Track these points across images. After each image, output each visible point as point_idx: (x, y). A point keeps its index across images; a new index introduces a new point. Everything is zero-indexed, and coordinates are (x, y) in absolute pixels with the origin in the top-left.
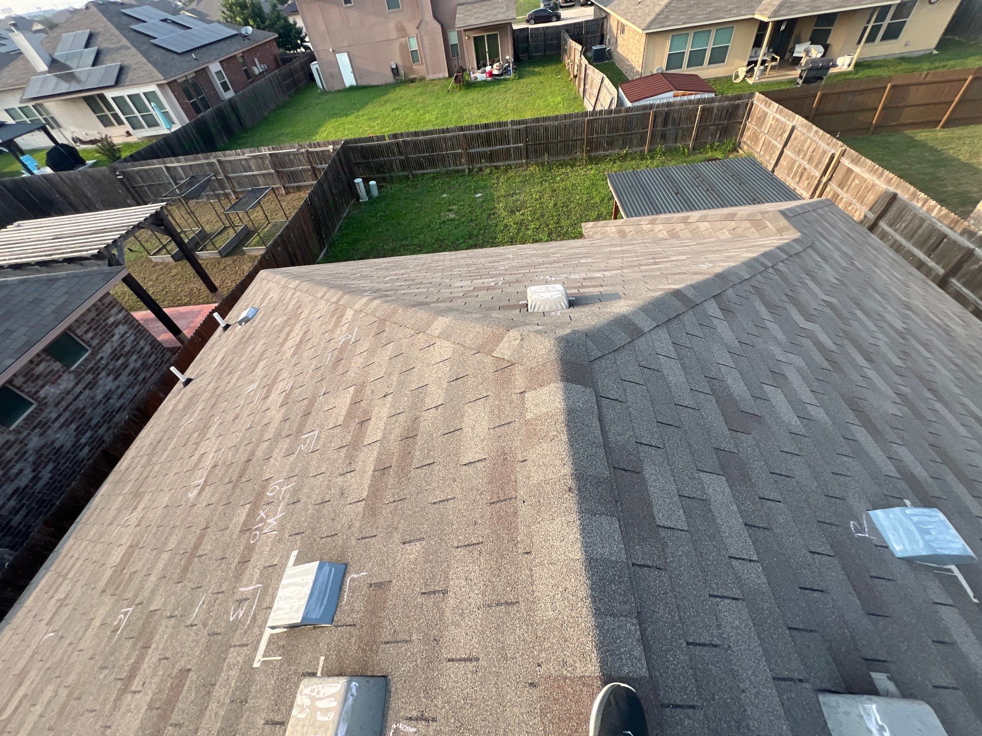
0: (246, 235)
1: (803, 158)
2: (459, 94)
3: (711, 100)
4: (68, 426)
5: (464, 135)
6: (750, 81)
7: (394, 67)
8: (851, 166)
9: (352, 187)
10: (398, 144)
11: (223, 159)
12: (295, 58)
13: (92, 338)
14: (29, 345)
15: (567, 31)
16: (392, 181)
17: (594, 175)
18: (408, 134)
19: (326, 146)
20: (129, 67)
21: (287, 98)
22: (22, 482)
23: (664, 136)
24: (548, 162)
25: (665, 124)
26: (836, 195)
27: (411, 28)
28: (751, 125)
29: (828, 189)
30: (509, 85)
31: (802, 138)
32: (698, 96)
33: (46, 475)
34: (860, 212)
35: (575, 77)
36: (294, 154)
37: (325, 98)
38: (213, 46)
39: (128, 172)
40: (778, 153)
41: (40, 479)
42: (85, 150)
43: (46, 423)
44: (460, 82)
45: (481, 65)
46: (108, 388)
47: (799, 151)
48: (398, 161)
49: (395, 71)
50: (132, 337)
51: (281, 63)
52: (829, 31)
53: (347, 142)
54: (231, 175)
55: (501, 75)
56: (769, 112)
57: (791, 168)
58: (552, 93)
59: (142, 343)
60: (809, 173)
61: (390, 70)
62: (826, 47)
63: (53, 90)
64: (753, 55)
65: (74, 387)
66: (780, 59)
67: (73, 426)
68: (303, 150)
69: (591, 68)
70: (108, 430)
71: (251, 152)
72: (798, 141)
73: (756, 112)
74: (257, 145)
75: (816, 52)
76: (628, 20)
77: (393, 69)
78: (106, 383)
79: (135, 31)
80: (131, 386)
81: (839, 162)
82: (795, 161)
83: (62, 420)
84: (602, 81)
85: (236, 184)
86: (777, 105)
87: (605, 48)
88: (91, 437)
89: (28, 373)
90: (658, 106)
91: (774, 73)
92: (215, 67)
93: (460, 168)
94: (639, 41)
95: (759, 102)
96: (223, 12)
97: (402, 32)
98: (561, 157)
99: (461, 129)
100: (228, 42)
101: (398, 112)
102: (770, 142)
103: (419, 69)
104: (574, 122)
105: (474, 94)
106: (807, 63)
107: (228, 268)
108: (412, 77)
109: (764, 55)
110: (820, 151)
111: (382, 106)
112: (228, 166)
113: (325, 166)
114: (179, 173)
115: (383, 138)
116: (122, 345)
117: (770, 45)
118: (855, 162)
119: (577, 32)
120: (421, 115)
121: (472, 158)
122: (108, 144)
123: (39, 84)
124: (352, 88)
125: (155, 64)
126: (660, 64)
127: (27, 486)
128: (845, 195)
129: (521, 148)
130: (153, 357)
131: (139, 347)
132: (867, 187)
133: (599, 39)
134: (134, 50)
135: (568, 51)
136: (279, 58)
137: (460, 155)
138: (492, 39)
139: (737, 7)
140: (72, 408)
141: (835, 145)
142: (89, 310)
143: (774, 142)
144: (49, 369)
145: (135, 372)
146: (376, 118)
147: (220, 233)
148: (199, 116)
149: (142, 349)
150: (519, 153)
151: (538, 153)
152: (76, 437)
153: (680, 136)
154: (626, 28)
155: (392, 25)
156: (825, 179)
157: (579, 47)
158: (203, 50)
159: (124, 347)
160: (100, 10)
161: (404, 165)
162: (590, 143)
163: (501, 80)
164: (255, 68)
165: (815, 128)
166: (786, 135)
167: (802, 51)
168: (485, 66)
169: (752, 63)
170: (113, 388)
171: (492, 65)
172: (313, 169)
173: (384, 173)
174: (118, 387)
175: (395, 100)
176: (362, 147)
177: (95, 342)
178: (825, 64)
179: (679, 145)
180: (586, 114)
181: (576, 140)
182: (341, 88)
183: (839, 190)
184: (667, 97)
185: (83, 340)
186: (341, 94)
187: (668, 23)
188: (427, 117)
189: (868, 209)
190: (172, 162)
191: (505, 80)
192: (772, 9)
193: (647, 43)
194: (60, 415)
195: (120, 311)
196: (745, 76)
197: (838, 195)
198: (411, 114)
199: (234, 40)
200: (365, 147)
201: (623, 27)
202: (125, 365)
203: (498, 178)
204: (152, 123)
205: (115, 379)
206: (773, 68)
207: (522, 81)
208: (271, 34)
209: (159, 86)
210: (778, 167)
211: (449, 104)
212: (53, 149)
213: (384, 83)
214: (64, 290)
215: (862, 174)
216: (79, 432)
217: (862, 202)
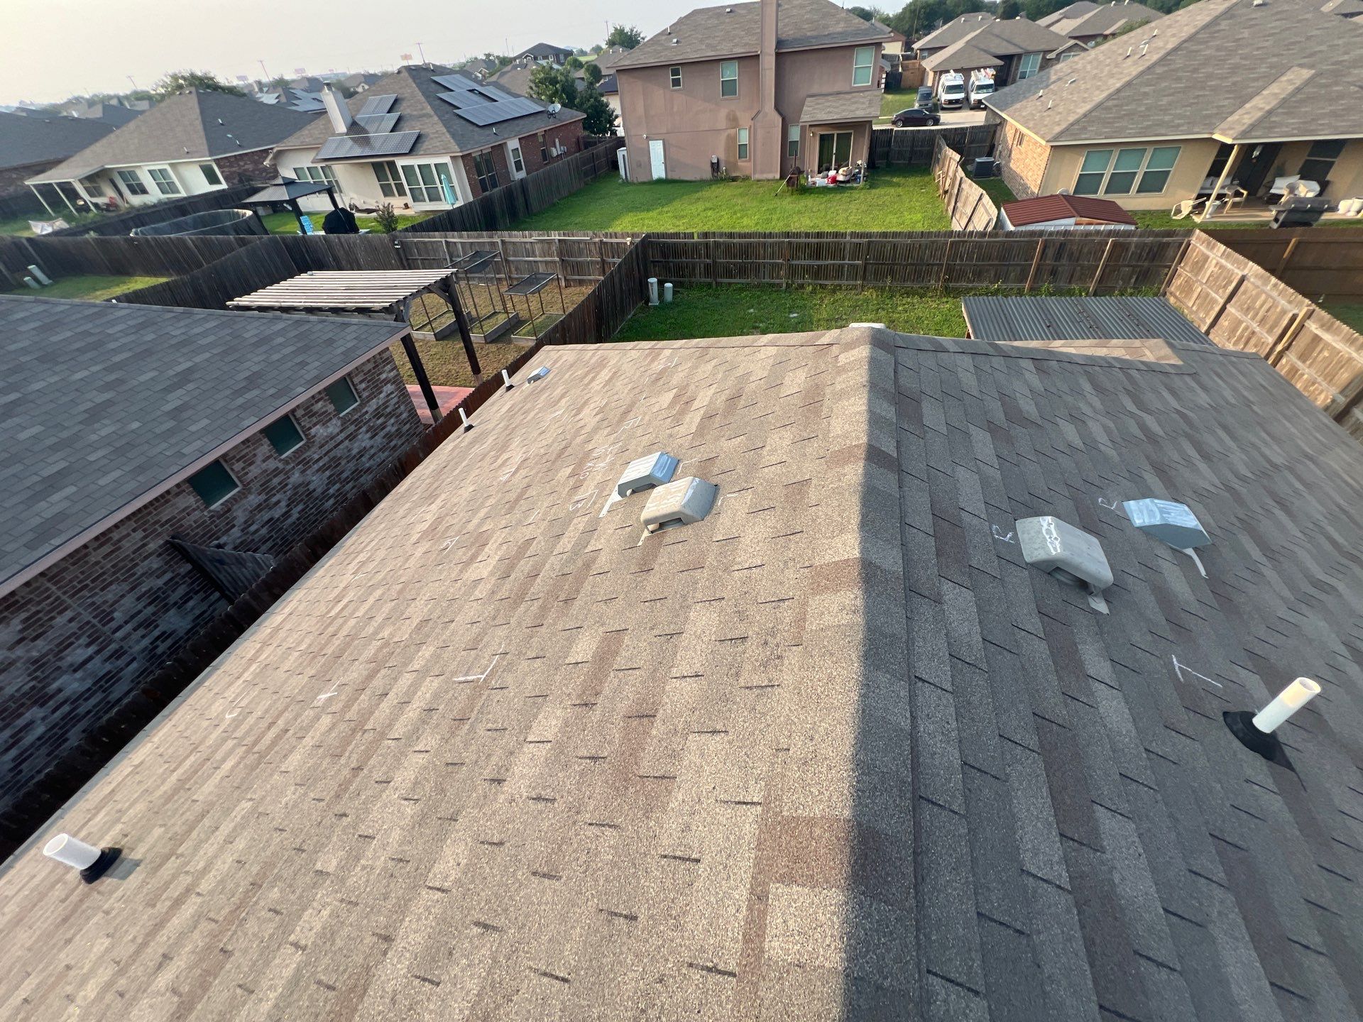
0: (515, 324)
1: (1253, 319)
2: (789, 199)
3: (1128, 234)
4: (323, 472)
5: (790, 243)
6: (1197, 219)
7: (715, 161)
8: (1319, 332)
9: (644, 287)
10: (707, 244)
11: (507, 239)
12: (600, 142)
13: (364, 390)
14: (318, 379)
15: (945, 137)
16: (690, 286)
17: (949, 310)
18: (721, 235)
19: (623, 238)
20: (427, 136)
21: (583, 184)
22: (277, 513)
23: (1054, 273)
24: (890, 287)
25: (1058, 256)
26: (1294, 371)
27: (745, 118)
28: (1184, 272)
29: (1284, 361)
30: (855, 194)
31: (1254, 293)
32: (1112, 227)
33: (295, 514)
34: (1325, 394)
35: (946, 192)
36: (585, 242)
37: (626, 189)
38: (516, 122)
39: (406, 242)
40: (1217, 309)
41: (290, 516)
42: (360, 218)
43: (308, 462)
44: (793, 185)
45: (823, 167)
46: (363, 445)
47: (1248, 309)
48: (702, 266)
49: (715, 167)
50: (396, 400)
51: (582, 147)
52: (1332, 163)
53: (648, 236)
54: (511, 259)
55: (848, 182)
56: (1212, 256)
57: (1234, 330)
58: (910, 209)
59: (402, 407)
60: (1260, 339)
61: (709, 165)
62: (1324, 185)
63: (347, 153)
64: (1208, 185)
65: (338, 434)
66: (1248, 195)
67: (328, 473)
68: (597, 240)
69: (968, 183)
70: (353, 488)
71: (539, 235)
72: (1248, 295)
73: (1192, 255)
74: (547, 229)
75: (1308, 190)
76: (1028, 128)
77: (712, 164)
78: (364, 440)
79: (441, 99)
80: (382, 450)
81: (1302, 326)
82: (1240, 322)
83: (321, 464)
84: (980, 199)
85: (513, 269)
86: (1223, 247)
87: (993, 162)
88: (339, 490)
89: (308, 407)
90: (1051, 234)
91: (1236, 212)
92: (513, 144)
93: (777, 281)
94: (1040, 155)
95: (1199, 242)
96: (531, 88)
97: (733, 121)
98: (908, 284)
99: (787, 235)
100: (532, 119)
101: (710, 213)
102: (1208, 294)
103: (745, 166)
104: (933, 242)
105: (809, 201)
106: (1287, 202)
107: (491, 355)
108: (734, 175)
109: (1223, 187)
110: (1278, 310)
111: (691, 204)
112: (510, 247)
113: (618, 261)
114: (457, 250)
115: (691, 235)
116: (385, 405)
117: (1234, 175)
118: (1327, 328)
119: (957, 139)
120: (738, 218)
121: (793, 272)
122: (389, 213)
123: (334, 145)
124: (660, 181)
125: (454, 136)
126: (1066, 184)
127: (278, 519)
128: (1307, 370)
129: (858, 266)
130: (408, 426)
131: (398, 411)
132: (1339, 362)
133: (986, 150)
134: (436, 118)
135: (941, 163)
136: (581, 140)
137: (779, 266)
138: (844, 139)
139: (1189, 123)
140: (332, 454)
141: (1299, 305)
142: (368, 361)
143: (1214, 295)
144: (324, 409)
145: (389, 437)
146: (683, 217)
147: (489, 317)
148: (487, 193)
149: (401, 414)
150: (854, 273)
151: (879, 275)
152: (327, 484)
153: (1077, 274)
154: (1026, 139)
155: (723, 113)
156: (1279, 348)
157: (957, 157)
158: (505, 125)
159: (387, 407)
160: (410, 74)
161: (708, 270)
162: (950, 270)
163: (847, 188)
164: (554, 149)
165: (1274, 280)
166: (1231, 288)
167: (1285, 186)
168: (828, 169)
169: (1203, 197)
170: (368, 446)
171: (837, 170)
172: (603, 261)
173: (683, 276)
174: (372, 447)
175: (709, 199)
176: (664, 243)
177: (365, 394)
178: (1316, 205)
179: (1073, 286)
180: (951, 234)
181: (933, 265)
182: (645, 180)
183: (1299, 364)
184: (1067, 224)
185: (356, 389)
186: (645, 187)
187: (1083, 136)
188: (745, 221)
189: (1338, 391)
190: (453, 237)
191: (852, 188)
192: (1241, 128)
193: (1051, 160)
194: (321, 458)
195: (392, 370)
196: (1191, 212)
197: (1297, 370)
198: (726, 217)
199: (539, 117)
200: (667, 243)
201: (1022, 136)
202: (383, 426)
203: (822, 299)
204: (434, 197)
205: (372, 438)
206: (1235, 205)
207: (873, 191)
208: (579, 113)
209: (453, 158)
210: (1216, 328)
211: (775, 209)
212: (333, 213)
213: (698, 178)
214: (354, 335)
215: (1334, 344)
216: (331, 483)
217: (1331, 380)
